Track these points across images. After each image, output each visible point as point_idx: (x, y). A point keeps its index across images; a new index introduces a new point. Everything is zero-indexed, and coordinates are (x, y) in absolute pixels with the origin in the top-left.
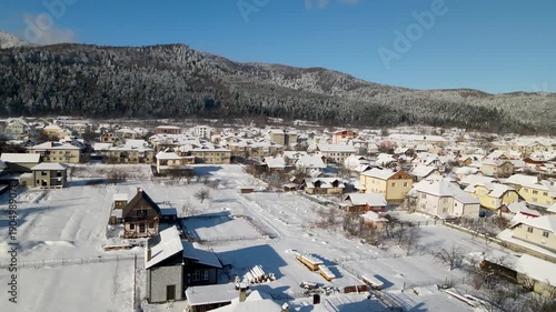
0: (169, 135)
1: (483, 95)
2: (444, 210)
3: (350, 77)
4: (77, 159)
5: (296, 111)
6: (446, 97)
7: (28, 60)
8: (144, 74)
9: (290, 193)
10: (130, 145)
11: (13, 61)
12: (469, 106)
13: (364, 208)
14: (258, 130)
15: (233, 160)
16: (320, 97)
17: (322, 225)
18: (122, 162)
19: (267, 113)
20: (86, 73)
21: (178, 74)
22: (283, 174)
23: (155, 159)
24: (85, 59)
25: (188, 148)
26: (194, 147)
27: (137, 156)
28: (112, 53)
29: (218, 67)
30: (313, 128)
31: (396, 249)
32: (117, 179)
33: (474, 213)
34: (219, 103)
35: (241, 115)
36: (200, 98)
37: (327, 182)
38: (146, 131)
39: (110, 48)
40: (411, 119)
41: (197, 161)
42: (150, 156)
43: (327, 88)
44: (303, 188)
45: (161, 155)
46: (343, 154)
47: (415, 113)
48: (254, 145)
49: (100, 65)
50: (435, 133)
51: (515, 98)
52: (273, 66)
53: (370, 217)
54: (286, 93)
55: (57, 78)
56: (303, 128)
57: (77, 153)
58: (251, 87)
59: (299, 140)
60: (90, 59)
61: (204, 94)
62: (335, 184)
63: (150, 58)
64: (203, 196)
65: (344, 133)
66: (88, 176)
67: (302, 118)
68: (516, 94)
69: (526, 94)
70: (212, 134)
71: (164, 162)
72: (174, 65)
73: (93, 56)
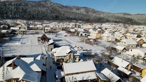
0: (47, 24)
1: (129, 14)
2: (108, 39)
3: (94, 10)
4: (27, 29)
5: (79, 19)
6: (119, 15)
7: (9, 5)
8: (39, 8)
9: (75, 36)
10: (38, 26)
11: (5, 5)
12: (125, 18)
13: (91, 39)
14: (69, 23)
15: (63, 30)
16: (85, 15)
17: (81, 42)
18: (37, 30)
19: (72, 19)
20: (24, 8)
21: (48, 9)
22: (74, 33)
23: (45, 29)
24: (24, 4)
25: (52, 27)
26: (54, 27)
27: (40, 29)
28: (31, 3)
29: (59, 7)
30: (83, 23)
31: (95, 46)
32: (37, 33)
33: (114, 40)
34: (59, 17)
35: (65, 19)
36: (54, 15)
37: (84, 34)
38: (41, 23)
39: (30, 1)
40: (109, 21)
41: (54, 30)
42: (43, 29)
43: (87, 13)
44: (78, 35)
45: (46, 28)
46: (89, 29)
47: (110, 19)
48: (68, 27)
49: (28, 6)
50: (115, 25)
51: (137, 15)
52: (73, 6)
53: (92, 40)
54: (76, 14)
55: (17, 9)
56: (81, 23)
57: (27, 28)
58: (67, 12)
59: (79, 26)
60: (25, 4)
61: (55, 14)
62: (86, 35)
63: (41, 4)
64: (56, 36)
65: (90, 24)
66: (30, 33)
67: (81, 20)
68: (138, 14)
69: (141, 14)
70: (57, 24)
71: (47, 30)
72: (47, 6)
73: (26, 4)
